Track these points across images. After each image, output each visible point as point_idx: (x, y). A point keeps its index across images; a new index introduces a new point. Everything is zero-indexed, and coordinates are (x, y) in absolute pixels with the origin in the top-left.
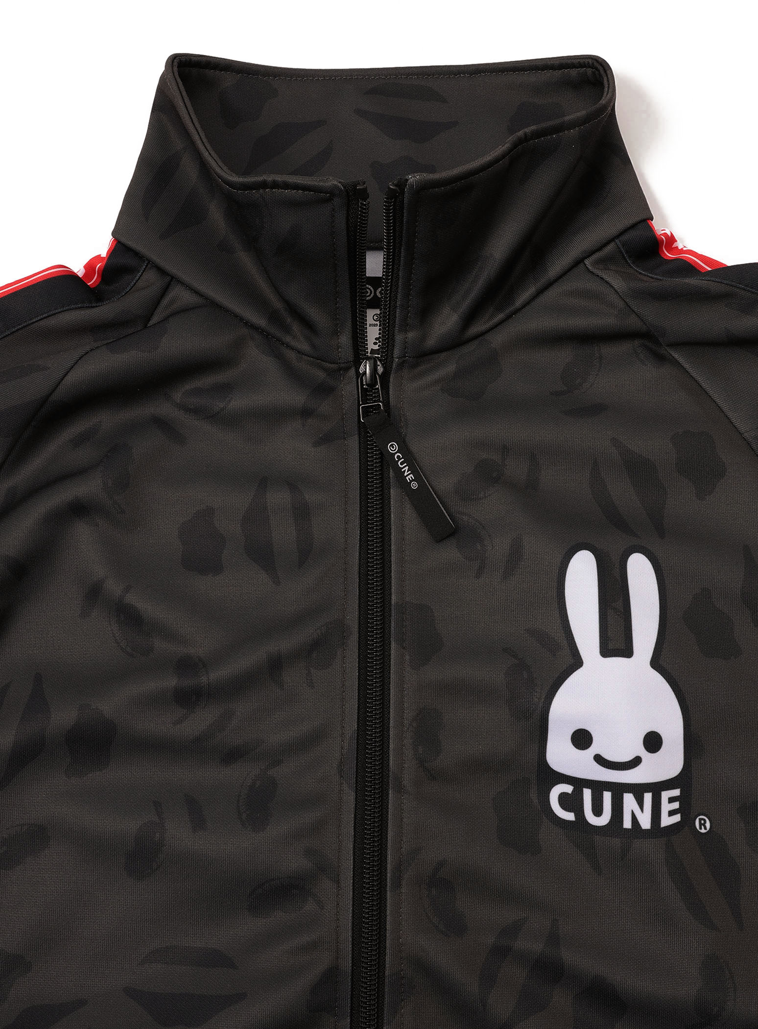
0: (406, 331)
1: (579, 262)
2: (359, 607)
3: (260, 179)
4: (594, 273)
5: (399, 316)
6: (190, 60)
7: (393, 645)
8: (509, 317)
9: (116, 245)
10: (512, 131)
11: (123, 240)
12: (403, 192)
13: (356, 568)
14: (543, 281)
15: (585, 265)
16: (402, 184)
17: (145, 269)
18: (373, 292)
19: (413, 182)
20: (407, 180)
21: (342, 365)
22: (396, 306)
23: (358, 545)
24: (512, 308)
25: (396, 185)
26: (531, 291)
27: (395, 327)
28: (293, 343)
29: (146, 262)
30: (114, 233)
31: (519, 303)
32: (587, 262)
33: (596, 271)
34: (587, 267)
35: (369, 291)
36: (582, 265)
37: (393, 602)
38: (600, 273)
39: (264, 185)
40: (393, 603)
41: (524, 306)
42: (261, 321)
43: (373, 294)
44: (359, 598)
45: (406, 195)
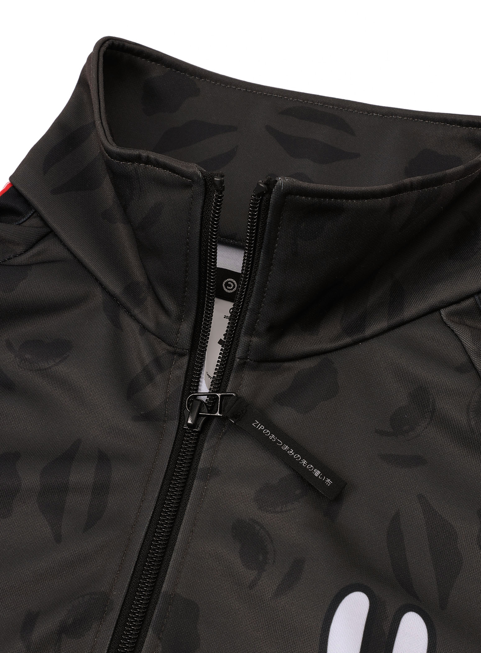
0: (251, 335)
1: (435, 310)
2: (129, 585)
3: (136, 152)
4: (446, 324)
5: (248, 319)
6: (124, 45)
7: (150, 632)
8: (355, 343)
9: (10, 188)
10: (408, 173)
11: (18, 186)
12: (270, 192)
13: (138, 547)
14: (396, 319)
15: (441, 314)
16: (270, 184)
17: (30, 216)
18: (236, 287)
19: (282, 184)
20: (276, 181)
21: (178, 350)
22: (248, 309)
23: (147, 525)
24: (360, 336)
25: (265, 184)
26: (383, 325)
27: (242, 328)
28: (140, 316)
29: (33, 211)
30: (11, 178)
31: (368, 332)
32: (443, 312)
33: (449, 323)
34: (441, 317)
35: (232, 286)
36: (437, 314)
37: (163, 589)
38: (452, 325)
39: (138, 159)
40: (162, 591)
41: (372, 337)
42: (116, 288)
43: (235, 289)
44: (132, 577)
45: (273, 196)
